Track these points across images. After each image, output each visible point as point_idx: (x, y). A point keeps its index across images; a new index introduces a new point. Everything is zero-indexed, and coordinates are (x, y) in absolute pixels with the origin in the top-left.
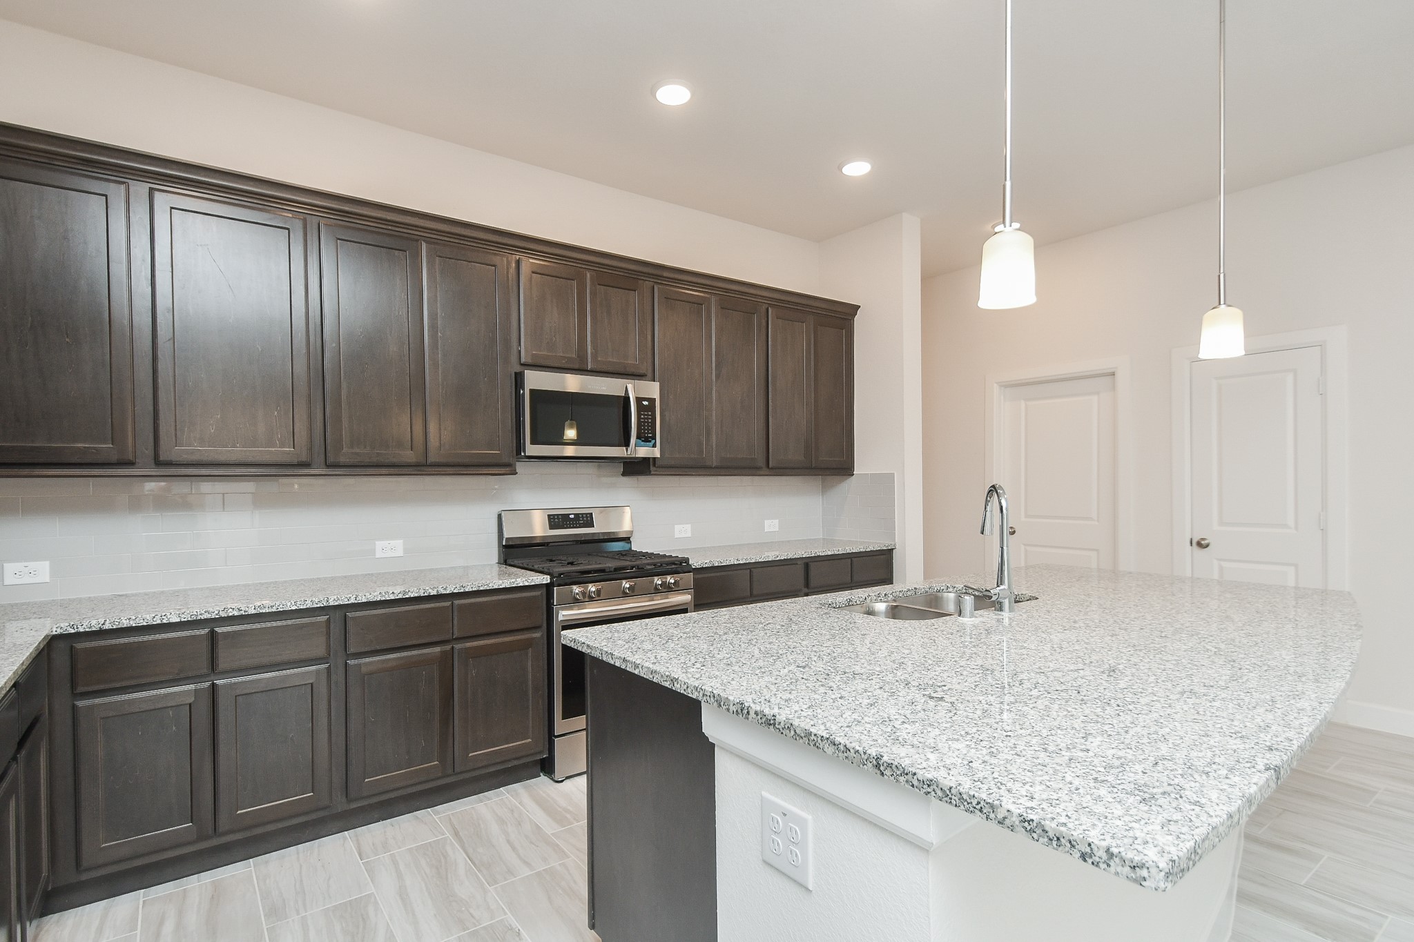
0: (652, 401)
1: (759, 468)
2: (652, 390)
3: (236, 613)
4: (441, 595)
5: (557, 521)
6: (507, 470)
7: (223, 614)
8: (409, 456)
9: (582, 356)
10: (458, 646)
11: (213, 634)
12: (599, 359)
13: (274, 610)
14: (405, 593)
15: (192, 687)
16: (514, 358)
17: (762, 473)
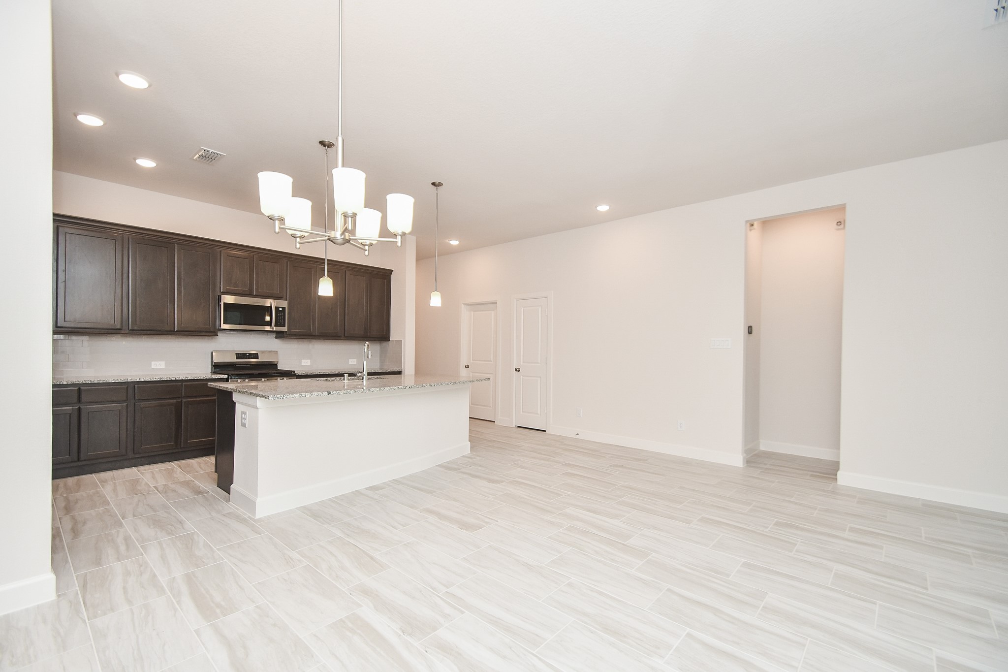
0: (284, 309)
1: (340, 337)
2: (284, 304)
3: (89, 382)
4: (177, 380)
5: (239, 356)
6: (213, 334)
7: (84, 382)
8: (167, 328)
9: (251, 290)
10: (184, 400)
11: (79, 389)
12: (259, 291)
13: (105, 382)
14: (161, 378)
15: (71, 408)
16: (218, 289)
17: (342, 338)
